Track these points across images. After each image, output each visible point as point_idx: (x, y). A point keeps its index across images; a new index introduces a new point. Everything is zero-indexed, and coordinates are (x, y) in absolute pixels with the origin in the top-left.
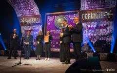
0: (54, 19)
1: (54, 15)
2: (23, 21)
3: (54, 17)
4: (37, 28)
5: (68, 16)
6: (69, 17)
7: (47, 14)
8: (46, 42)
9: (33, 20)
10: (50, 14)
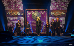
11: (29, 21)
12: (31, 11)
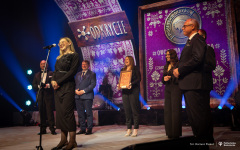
0: (162, 20)
1: (163, 8)
2: (84, 33)
3: (164, 14)
4: (120, 50)
5: (202, 6)
6: (205, 9)
7: (143, 7)
8: (124, 87)
9: (108, 28)
10: (151, 6)
11: (154, 54)
12: (160, 12)
